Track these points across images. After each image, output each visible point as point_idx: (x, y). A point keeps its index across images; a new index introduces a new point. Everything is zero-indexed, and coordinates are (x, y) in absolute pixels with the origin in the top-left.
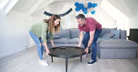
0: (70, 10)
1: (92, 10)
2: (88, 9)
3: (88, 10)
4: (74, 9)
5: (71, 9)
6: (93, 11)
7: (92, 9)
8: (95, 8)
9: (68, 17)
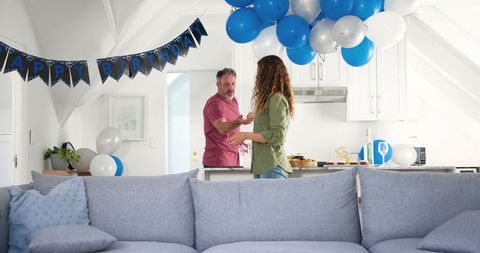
0: (186, 35)
1: (353, 35)
2: (319, 26)
3: (323, 35)
4: (216, 28)
5: (198, 29)
6: (359, 39)
7: (351, 30)
8: (369, 20)
9: (175, 83)
